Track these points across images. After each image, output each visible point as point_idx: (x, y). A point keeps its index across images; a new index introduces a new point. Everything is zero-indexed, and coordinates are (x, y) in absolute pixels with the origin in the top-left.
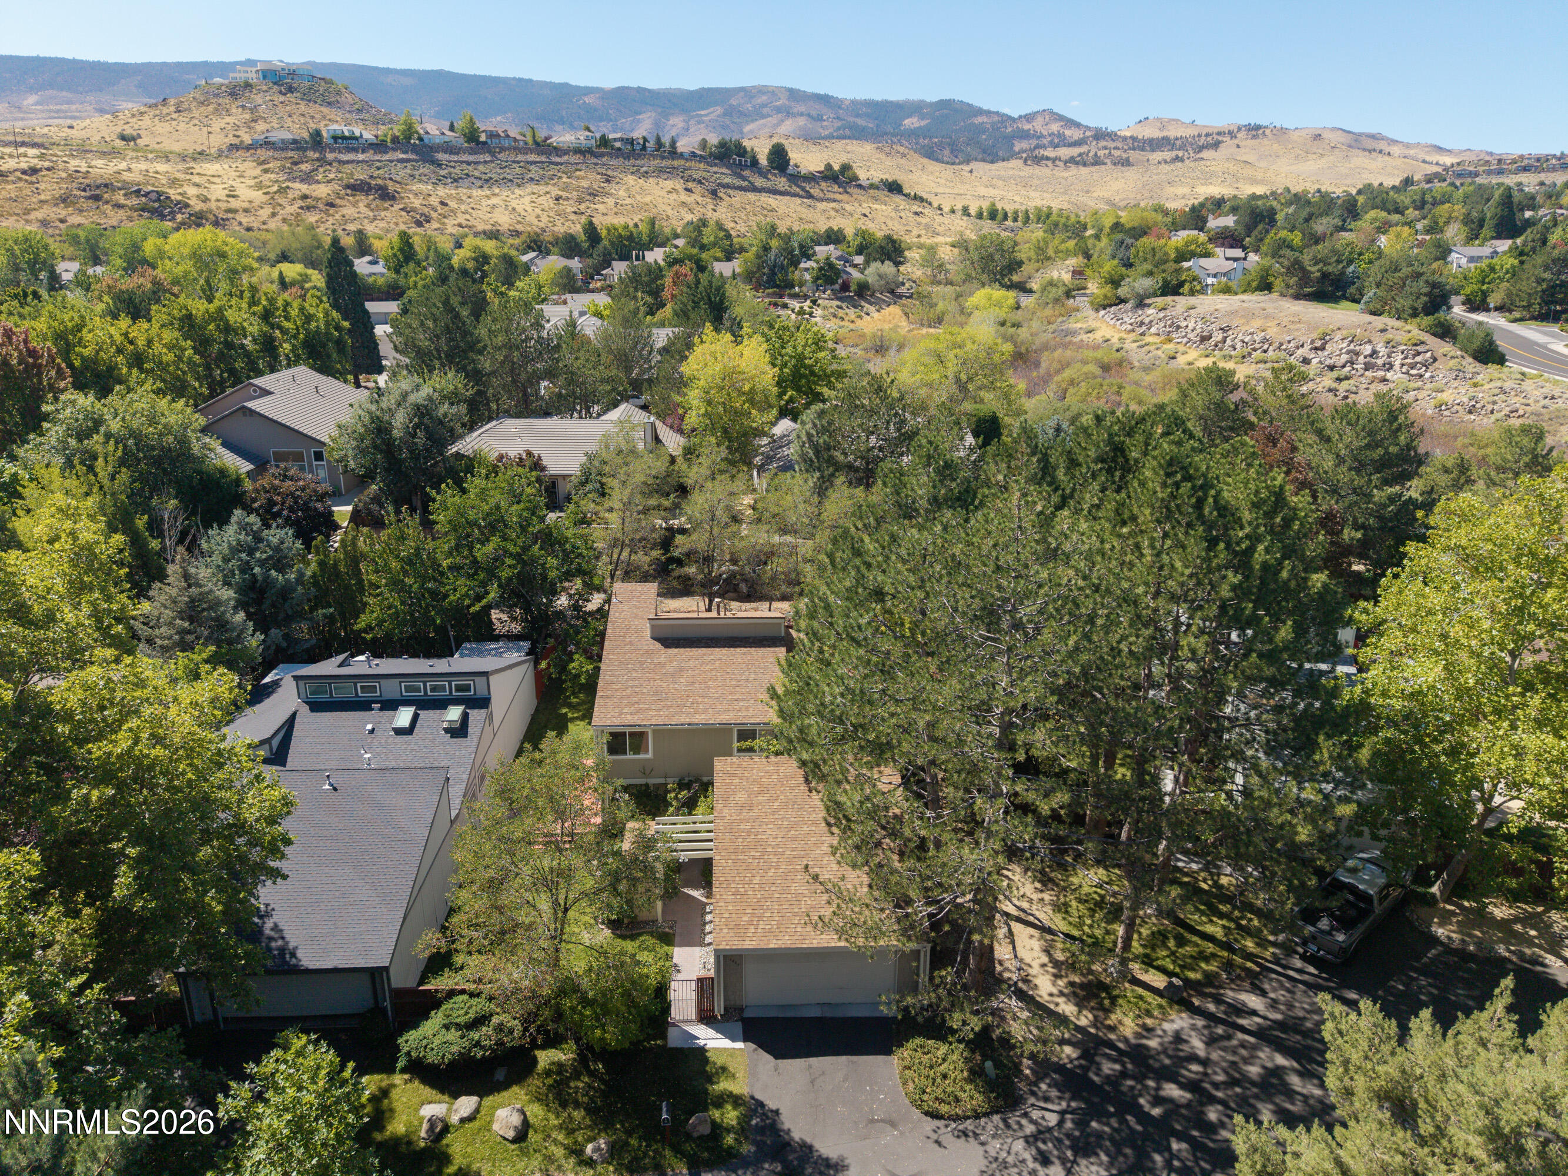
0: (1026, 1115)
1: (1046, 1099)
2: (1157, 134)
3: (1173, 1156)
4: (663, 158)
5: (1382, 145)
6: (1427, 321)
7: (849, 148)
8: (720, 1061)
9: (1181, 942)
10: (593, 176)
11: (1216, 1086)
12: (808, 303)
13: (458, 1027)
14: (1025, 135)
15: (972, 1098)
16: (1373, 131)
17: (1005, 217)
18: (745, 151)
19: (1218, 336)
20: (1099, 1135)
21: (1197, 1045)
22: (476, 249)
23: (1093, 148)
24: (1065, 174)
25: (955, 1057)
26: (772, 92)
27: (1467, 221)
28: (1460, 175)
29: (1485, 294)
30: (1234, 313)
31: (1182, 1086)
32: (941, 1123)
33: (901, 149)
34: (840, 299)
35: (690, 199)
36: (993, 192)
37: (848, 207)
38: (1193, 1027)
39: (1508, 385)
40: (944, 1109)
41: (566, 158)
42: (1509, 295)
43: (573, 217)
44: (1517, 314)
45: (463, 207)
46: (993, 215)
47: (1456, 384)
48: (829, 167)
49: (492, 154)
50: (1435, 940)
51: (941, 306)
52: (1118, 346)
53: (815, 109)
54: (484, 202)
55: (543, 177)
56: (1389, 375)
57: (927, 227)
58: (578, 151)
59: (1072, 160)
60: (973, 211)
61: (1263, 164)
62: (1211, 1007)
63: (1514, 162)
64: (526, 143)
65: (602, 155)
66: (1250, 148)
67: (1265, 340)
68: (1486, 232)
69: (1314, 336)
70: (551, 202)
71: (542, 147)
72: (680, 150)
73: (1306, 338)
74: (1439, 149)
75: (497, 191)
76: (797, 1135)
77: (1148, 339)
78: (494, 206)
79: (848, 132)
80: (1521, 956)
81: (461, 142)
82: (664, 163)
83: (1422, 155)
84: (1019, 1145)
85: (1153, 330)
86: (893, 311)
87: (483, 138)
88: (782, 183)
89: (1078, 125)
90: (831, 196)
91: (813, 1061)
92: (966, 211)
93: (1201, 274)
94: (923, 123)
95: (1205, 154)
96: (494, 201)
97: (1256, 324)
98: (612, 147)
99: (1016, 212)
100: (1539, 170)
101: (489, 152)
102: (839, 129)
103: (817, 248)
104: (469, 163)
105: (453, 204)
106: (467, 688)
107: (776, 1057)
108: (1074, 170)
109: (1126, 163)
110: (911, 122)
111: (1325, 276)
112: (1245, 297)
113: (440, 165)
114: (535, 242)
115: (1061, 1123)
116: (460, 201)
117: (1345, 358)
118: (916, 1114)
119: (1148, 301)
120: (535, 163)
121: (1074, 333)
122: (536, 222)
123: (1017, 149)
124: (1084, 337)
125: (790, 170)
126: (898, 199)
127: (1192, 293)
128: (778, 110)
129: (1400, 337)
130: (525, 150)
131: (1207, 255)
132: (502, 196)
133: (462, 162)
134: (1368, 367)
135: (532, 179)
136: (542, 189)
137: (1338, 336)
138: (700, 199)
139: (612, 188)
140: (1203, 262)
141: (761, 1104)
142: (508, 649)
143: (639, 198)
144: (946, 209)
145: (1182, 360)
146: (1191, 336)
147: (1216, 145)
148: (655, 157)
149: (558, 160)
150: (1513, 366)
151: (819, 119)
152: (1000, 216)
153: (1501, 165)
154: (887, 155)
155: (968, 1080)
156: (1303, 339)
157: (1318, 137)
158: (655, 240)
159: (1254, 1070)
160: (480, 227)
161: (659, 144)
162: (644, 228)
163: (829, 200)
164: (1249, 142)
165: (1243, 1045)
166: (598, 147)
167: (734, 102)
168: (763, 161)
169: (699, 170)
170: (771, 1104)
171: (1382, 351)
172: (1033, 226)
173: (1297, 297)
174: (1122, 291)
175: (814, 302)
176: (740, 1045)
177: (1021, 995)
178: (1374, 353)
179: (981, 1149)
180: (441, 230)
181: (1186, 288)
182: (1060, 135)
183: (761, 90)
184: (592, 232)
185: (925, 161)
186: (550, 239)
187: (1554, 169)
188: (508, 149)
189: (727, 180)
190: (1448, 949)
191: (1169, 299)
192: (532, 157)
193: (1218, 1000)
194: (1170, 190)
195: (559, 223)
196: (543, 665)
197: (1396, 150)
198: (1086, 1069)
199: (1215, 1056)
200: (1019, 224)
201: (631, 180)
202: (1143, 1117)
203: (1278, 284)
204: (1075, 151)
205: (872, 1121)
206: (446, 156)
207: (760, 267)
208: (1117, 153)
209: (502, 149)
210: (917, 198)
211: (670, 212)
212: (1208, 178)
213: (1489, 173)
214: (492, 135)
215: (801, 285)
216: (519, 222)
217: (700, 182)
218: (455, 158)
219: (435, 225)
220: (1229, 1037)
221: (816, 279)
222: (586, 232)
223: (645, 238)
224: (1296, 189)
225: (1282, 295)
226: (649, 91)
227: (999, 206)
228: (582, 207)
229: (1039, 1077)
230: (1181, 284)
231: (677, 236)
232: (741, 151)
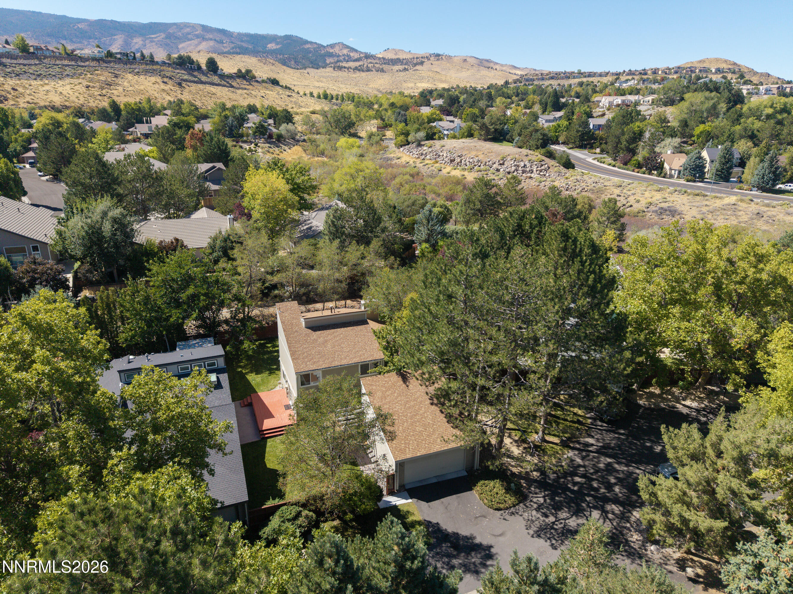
0: (531, 501)
1: (536, 493)
2: (394, 57)
3: (589, 503)
4: (147, 64)
5: (491, 65)
6: (543, 151)
7: (243, 59)
8: (405, 509)
9: (558, 424)
10: (106, 74)
11: (592, 474)
12: (253, 145)
13: (289, 520)
14: (331, 55)
15: (510, 499)
16: (487, 58)
17: (332, 98)
18: (193, 61)
19: (458, 160)
20: (560, 502)
21: (579, 461)
22: (52, 118)
23: (365, 63)
24: (354, 76)
25: (497, 485)
26: (193, 27)
27: (541, 103)
28: (527, 80)
29: (557, 137)
30: (463, 148)
31: (580, 477)
32: (502, 512)
33: (272, 61)
34: (269, 143)
35: (167, 88)
36: (321, 85)
37: (253, 92)
38: (575, 455)
39: (579, 178)
40: (502, 506)
41: (87, 63)
42: (567, 137)
43: (99, 97)
44: (571, 146)
45: (28, 92)
46: (326, 97)
47: (559, 178)
48: (240, 71)
49: (40, 60)
50: (640, 406)
51: (322, 146)
52: (413, 165)
53: (219, 37)
54: (41, 89)
55: (75, 74)
56: (532, 175)
57: (295, 103)
58: (94, 59)
59: (356, 69)
60: (315, 95)
61: (443, 73)
62: (578, 446)
63: (547, 75)
64: (60, 54)
65: (110, 62)
66: (437, 66)
67: (478, 161)
68: (549, 108)
69: (499, 158)
70: (84, 89)
71: (71, 56)
72: (156, 59)
73: (496, 160)
74: (515, 68)
75: (47, 82)
76: (450, 530)
77: (427, 162)
78: (48, 91)
79: (238, 50)
80: (669, 406)
81: (17, 52)
82: (148, 67)
83: (508, 70)
84: (534, 513)
85: (428, 157)
86: (297, 149)
87: (32, 50)
88: (216, 79)
89: (356, 51)
90: (244, 86)
91: (442, 500)
92: (311, 94)
93: (441, 129)
94: (278, 47)
95: (418, 67)
96: (46, 88)
97: (473, 153)
98: (115, 57)
99: (337, 95)
100: (557, 79)
101: (37, 58)
102: (233, 48)
103: (249, 116)
104: (25, 65)
105: (20, 90)
106: (214, 364)
107: (428, 501)
108: (358, 74)
109: (382, 71)
110: (271, 46)
111: (496, 130)
112: (463, 140)
113: (5, 66)
114: (79, 112)
115: (545, 501)
116: (24, 88)
117: (513, 168)
118: (491, 511)
119: (423, 143)
120: (68, 65)
121: (391, 159)
122: (76, 100)
123: (328, 62)
124: (397, 161)
125: (219, 72)
126: (278, 88)
127: (440, 138)
128: (197, 36)
129: (534, 158)
130: (60, 58)
131: (441, 120)
132: (51, 85)
133: (20, 64)
134: (524, 172)
135: (68, 75)
136: (76, 81)
137: (509, 159)
138: (172, 88)
139: (119, 81)
140: (440, 123)
141: (430, 522)
142: (204, 343)
143: (136, 86)
144: (302, 93)
145: (444, 171)
146: (446, 160)
147: (422, 63)
148: (142, 64)
149: (83, 64)
150: (578, 170)
151: (221, 42)
152: (329, 97)
153: (543, 77)
154: (264, 64)
155: (506, 493)
156: (494, 160)
157: (465, 60)
158: (154, 112)
159: (602, 466)
160: (42, 104)
161: (143, 56)
162: (145, 105)
163: (242, 89)
164: (437, 62)
165: (594, 457)
166: (107, 57)
167: (171, 31)
168: (204, 67)
169: (169, 71)
170: (434, 521)
171: (528, 165)
172: (346, 103)
173: (485, 140)
174: (410, 138)
175: (256, 145)
176: (410, 501)
177: (509, 456)
178: (525, 166)
179: (521, 518)
180: (16, 105)
181: (437, 136)
182: (348, 56)
183: (186, 25)
184: (115, 106)
185: (285, 67)
186: (88, 110)
187: (563, 78)
188: (50, 57)
189: (186, 77)
190: (646, 409)
191: (431, 142)
192: (66, 62)
193: (579, 443)
194: (405, 85)
195: (91, 101)
196: (228, 348)
197: (497, 67)
198: (545, 479)
199: (587, 463)
200: (339, 101)
201: (130, 76)
202: (572, 491)
203: (476, 133)
204: (357, 64)
205: (476, 518)
206: (9, 61)
207: (224, 126)
208: (377, 66)
209: (45, 57)
210: (286, 87)
211: (156, 95)
212: (422, 79)
213: (538, 79)
214: (37, 48)
215: (248, 136)
216: (66, 101)
217: (170, 78)
218: (15, 62)
219: (12, 102)
220: (588, 456)
221: (255, 133)
222: (111, 106)
223: (147, 110)
224: (462, 85)
225: (479, 139)
226: (119, 22)
227: (328, 92)
228: (104, 92)
229: (530, 486)
230: (434, 134)
231: (165, 109)
232: (191, 62)
